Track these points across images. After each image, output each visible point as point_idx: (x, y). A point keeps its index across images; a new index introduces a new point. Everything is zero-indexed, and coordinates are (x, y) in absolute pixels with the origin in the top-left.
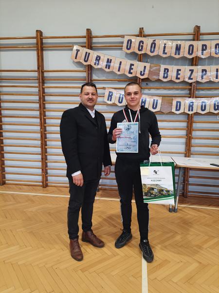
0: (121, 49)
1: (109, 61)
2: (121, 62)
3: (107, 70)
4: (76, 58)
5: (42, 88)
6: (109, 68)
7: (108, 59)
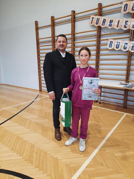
0: (120, 12)
1: (111, 21)
2: (119, 21)
3: (110, 27)
4: (92, 23)
5: (73, 43)
6: (111, 26)
7: (111, 20)
